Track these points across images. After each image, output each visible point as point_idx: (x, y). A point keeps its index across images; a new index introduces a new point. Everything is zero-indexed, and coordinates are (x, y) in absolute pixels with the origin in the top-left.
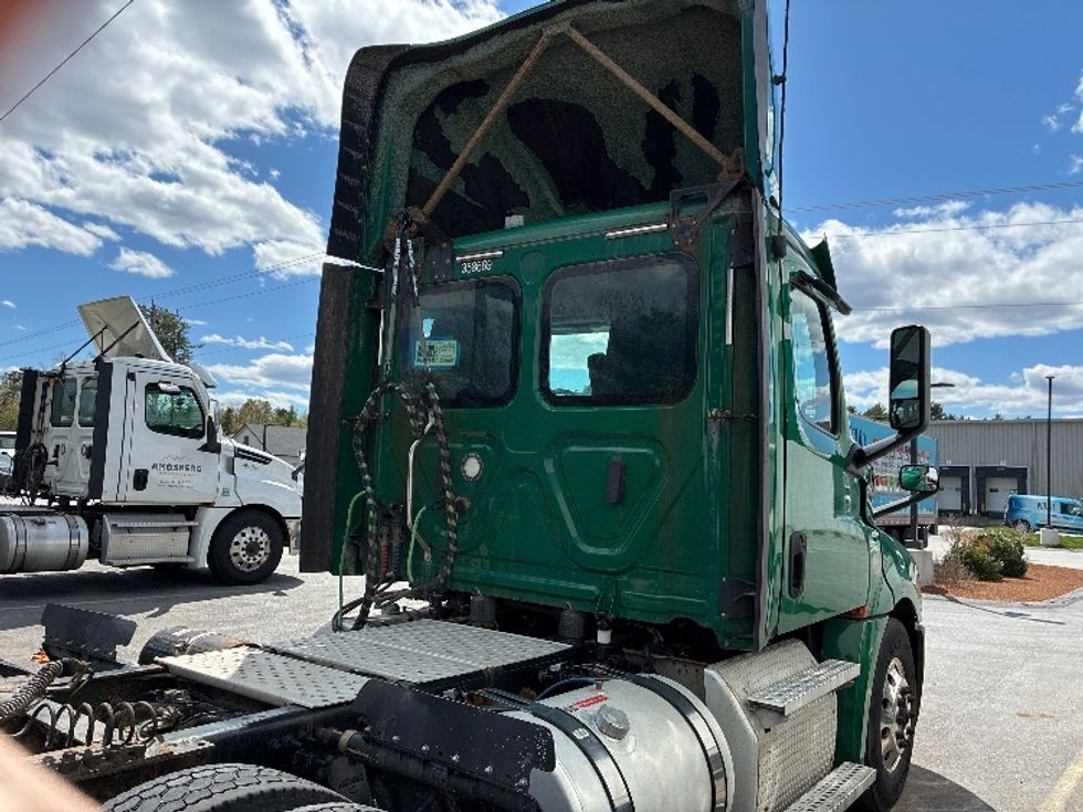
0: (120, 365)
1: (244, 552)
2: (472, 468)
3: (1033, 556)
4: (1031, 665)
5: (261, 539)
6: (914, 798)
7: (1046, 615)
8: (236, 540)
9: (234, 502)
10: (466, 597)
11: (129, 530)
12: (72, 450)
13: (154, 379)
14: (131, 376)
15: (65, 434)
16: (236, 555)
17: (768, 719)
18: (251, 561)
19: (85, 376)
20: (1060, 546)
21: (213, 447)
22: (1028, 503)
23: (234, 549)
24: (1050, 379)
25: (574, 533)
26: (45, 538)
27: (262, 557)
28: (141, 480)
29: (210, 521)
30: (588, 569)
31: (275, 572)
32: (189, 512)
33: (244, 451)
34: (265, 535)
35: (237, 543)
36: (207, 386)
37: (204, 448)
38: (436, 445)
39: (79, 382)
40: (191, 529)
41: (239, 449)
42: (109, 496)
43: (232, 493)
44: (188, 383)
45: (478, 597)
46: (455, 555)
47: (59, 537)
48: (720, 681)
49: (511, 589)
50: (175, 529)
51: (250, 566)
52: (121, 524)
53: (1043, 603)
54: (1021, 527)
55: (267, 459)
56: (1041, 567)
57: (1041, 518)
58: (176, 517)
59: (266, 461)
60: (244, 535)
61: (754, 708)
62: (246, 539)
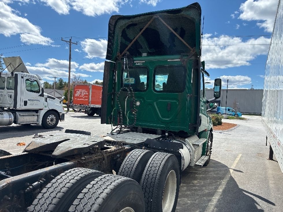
0: (20, 74)
1: (50, 121)
2: (138, 104)
3: (223, 121)
4: (226, 142)
5: (54, 118)
6: (211, 163)
7: (227, 133)
8: (48, 118)
9: (47, 109)
10: (137, 128)
11: (23, 116)
12: (5, 95)
13: (28, 78)
14: (22, 77)
15: (2, 91)
16: (48, 121)
17: (196, 146)
18: (52, 123)
19: (7, 77)
20: (228, 119)
21: (42, 95)
22: (221, 109)
23: (48, 120)
24: (228, 80)
25: (160, 116)
26: (3, 118)
27: (54, 122)
28: (26, 103)
29: (42, 113)
30: (163, 122)
31: (57, 126)
32: (37, 111)
33: (49, 96)
34: (55, 117)
35: (48, 119)
36: (40, 80)
37: (40, 95)
38: (133, 99)
39: (6, 78)
40: (37, 115)
41: (48, 96)
42: (18, 107)
43: (47, 106)
44: (35, 79)
45: (139, 128)
46: (136, 120)
47: (7, 117)
48: (188, 141)
49: (147, 126)
50: (34, 115)
51: (51, 124)
52: (21, 114)
53: (226, 130)
54: (220, 114)
55: (54, 98)
56: (225, 123)
57: (224, 112)
58: (33, 112)
59: (54, 99)
60: (50, 117)
61: (194, 145)
62: (50, 118)
